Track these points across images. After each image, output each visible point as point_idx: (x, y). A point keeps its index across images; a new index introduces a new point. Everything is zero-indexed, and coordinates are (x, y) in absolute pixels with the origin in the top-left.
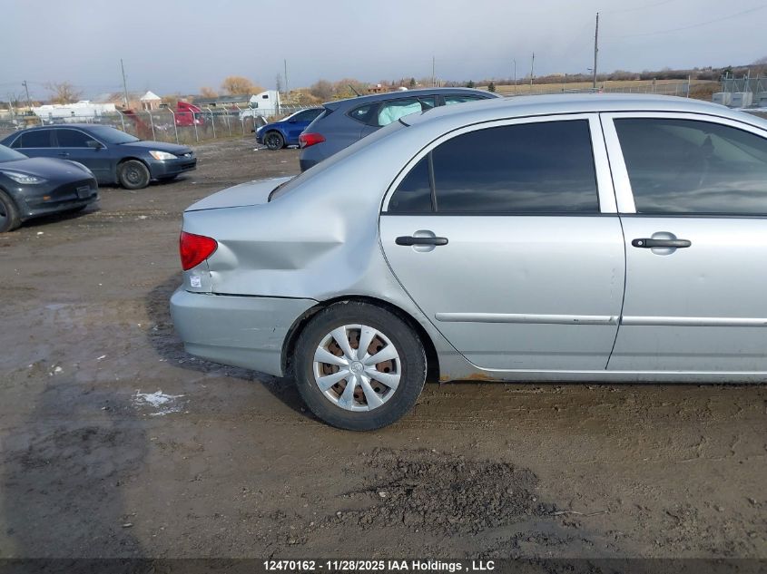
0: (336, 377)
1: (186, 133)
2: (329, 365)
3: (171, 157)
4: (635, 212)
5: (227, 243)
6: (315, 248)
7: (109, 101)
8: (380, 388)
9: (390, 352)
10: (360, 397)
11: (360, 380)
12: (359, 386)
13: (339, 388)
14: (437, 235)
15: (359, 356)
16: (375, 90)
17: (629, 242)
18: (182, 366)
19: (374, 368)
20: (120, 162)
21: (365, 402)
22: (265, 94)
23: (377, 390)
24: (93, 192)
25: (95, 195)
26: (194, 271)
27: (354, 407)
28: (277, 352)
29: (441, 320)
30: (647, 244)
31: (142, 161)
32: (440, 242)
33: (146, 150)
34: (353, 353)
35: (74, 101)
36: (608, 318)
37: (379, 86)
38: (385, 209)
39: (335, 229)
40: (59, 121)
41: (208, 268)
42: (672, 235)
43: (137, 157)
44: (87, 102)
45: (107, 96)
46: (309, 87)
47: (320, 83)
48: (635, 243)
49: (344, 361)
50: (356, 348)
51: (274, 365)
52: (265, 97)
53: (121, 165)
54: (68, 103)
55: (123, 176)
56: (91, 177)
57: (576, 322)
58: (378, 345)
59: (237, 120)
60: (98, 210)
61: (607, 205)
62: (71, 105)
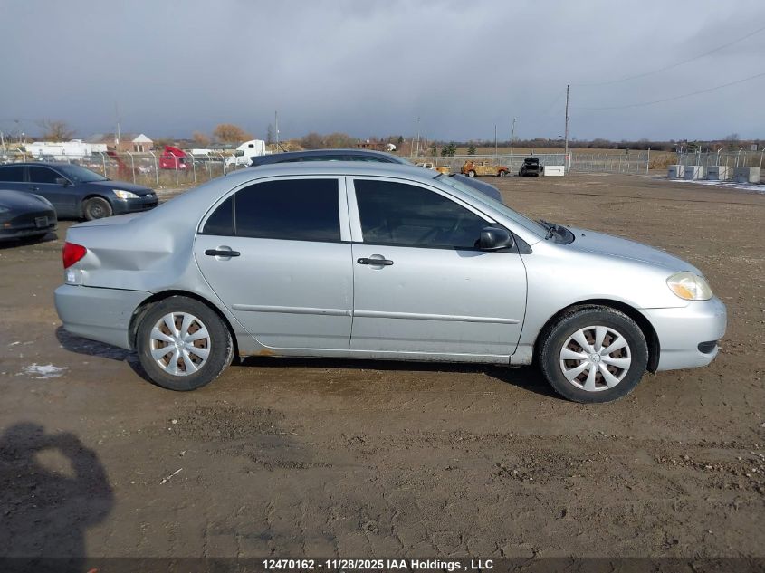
0: (165, 350)
1: (167, 175)
2: (162, 342)
3: (132, 196)
4: (362, 240)
5: (94, 251)
6: (152, 256)
7: (101, 141)
8: (196, 359)
9: (203, 333)
10: (181, 365)
11: (182, 353)
12: (181, 358)
13: (167, 358)
14: (233, 250)
15: (181, 335)
16: (364, 146)
17: (356, 260)
18: (75, 351)
19: (192, 344)
20: (85, 199)
21: (185, 370)
22: (251, 143)
23: (194, 361)
24: (52, 222)
25: (53, 225)
26: (70, 269)
27: (177, 372)
28: (125, 330)
29: (235, 309)
30: (365, 261)
31: (106, 199)
32: (235, 254)
33: (110, 189)
34: (177, 333)
35: (67, 140)
36: (345, 311)
37: (368, 141)
38: (201, 231)
39: (167, 244)
40: (48, 158)
41: (79, 268)
42: (383, 257)
43: (101, 194)
44: (80, 141)
45: (101, 136)
46: (300, 139)
47: (311, 135)
48: (359, 261)
49: (171, 339)
50: (180, 329)
51: (123, 340)
52: (251, 146)
53: (86, 201)
54: (61, 142)
55: (88, 211)
56: (50, 209)
57: (324, 313)
58: (194, 328)
59: (221, 167)
60: (56, 238)
61: (345, 236)
62: (63, 144)
